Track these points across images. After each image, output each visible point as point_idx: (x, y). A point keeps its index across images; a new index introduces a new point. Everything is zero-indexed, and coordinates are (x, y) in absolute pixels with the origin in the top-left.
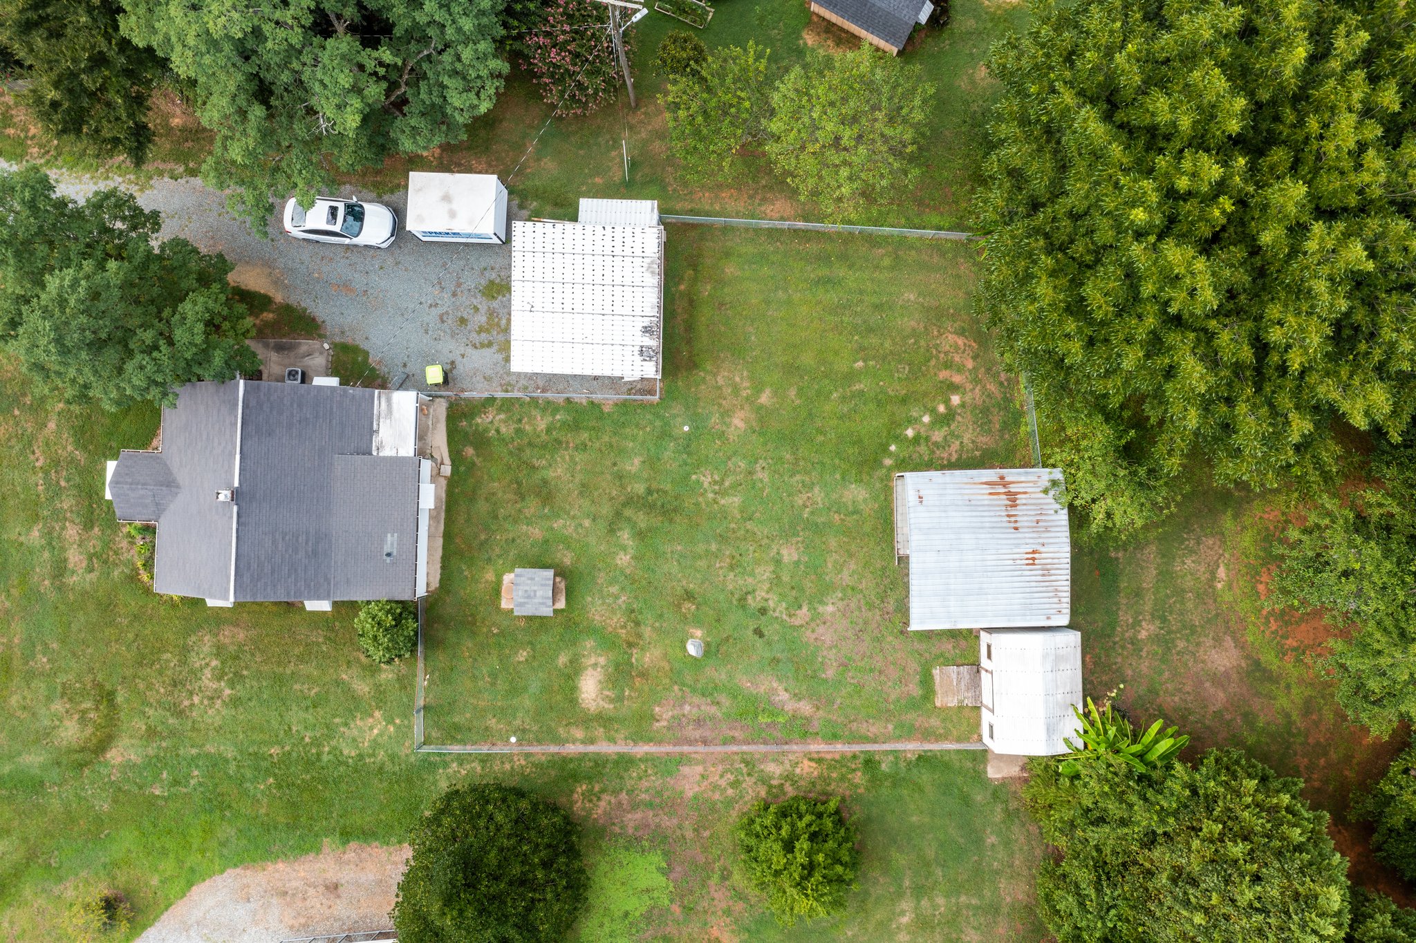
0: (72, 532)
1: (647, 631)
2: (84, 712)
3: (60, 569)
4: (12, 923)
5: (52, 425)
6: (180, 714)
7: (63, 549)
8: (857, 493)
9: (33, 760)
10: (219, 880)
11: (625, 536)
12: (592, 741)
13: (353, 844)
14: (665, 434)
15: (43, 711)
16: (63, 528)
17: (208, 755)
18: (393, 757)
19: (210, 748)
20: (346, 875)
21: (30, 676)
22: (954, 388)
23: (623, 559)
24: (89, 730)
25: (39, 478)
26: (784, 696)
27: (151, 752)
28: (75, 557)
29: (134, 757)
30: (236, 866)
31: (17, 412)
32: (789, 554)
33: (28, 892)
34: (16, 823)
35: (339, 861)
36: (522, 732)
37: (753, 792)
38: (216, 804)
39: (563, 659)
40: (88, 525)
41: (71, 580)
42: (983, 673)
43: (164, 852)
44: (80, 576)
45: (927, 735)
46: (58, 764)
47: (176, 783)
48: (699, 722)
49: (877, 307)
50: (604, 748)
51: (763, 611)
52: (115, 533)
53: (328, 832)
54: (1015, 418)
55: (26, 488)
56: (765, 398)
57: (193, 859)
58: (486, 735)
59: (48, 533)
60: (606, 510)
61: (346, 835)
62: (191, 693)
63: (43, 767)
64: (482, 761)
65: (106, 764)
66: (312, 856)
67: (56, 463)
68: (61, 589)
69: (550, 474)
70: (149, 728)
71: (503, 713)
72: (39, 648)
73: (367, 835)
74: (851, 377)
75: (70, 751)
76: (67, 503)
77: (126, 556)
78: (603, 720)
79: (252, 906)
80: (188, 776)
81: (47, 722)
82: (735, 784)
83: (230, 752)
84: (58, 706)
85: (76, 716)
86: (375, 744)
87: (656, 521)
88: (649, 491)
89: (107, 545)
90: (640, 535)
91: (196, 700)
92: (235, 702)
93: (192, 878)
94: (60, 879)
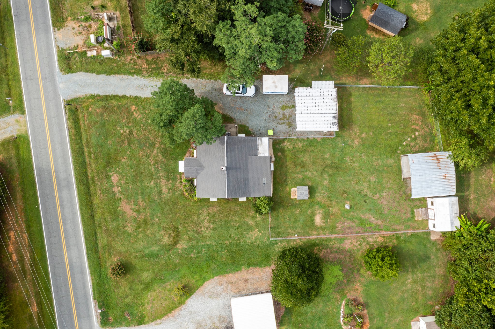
0: (163, 182)
1: (334, 203)
2: (170, 234)
3: (160, 193)
4: (151, 296)
5: (155, 152)
6: (198, 233)
7: (161, 187)
8: (391, 161)
9: (155, 249)
10: (212, 280)
11: (326, 176)
12: (319, 235)
13: (251, 268)
14: (336, 147)
15: (158, 234)
16: (161, 181)
17: (207, 245)
18: (261, 242)
19: (208, 242)
20: (250, 277)
21: (153, 224)
22: (417, 130)
23: (326, 183)
24: (171, 239)
25: (152, 167)
26: (373, 219)
27: (190, 244)
28: (164, 189)
29: (185, 246)
30: (217, 276)
31: (144, 148)
32: (372, 179)
33: (155, 287)
34: (151, 267)
35: (247, 273)
36: (299, 233)
37: (365, 247)
38: (210, 258)
39: (309, 212)
40: (168, 180)
41: (163, 196)
42: (429, 210)
43: (196, 273)
44: (166, 195)
45: (414, 228)
46: (163, 249)
47: (198, 253)
48: (349, 228)
49: (394, 108)
50: (323, 236)
51: (366, 195)
52: (176, 182)
53: (243, 265)
54: (434, 138)
55: (149, 170)
56: (363, 135)
57: (204, 275)
58: (288, 234)
59: (156, 183)
60: (320, 169)
61: (249, 265)
62: (201, 227)
63: (158, 251)
64: (288, 242)
65: (177, 249)
66: (239, 271)
67: (157, 162)
68: (161, 199)
69: (303, 159)
70: (189, 238)
71: (293, 228)
72: (155, 216)
73: (255, 265)
74: (387, 128)
75: (166, 245)
76: (161, 174)
77: (180, 188)
78: (322, 228)
79: (223, 287)
80: (202, 251)
81: (159, 238)
82: (360, 245)
83: (214, 243)
84: (162, 233)
85: (167, 235)
86: (256, 239)
87: (335, 171)
88: (332, 163)
89: (174, 185)
90: (330, 175)
91: (203, 229)
92: (214, 229)
93: (204, 280)
94: (165, 283)
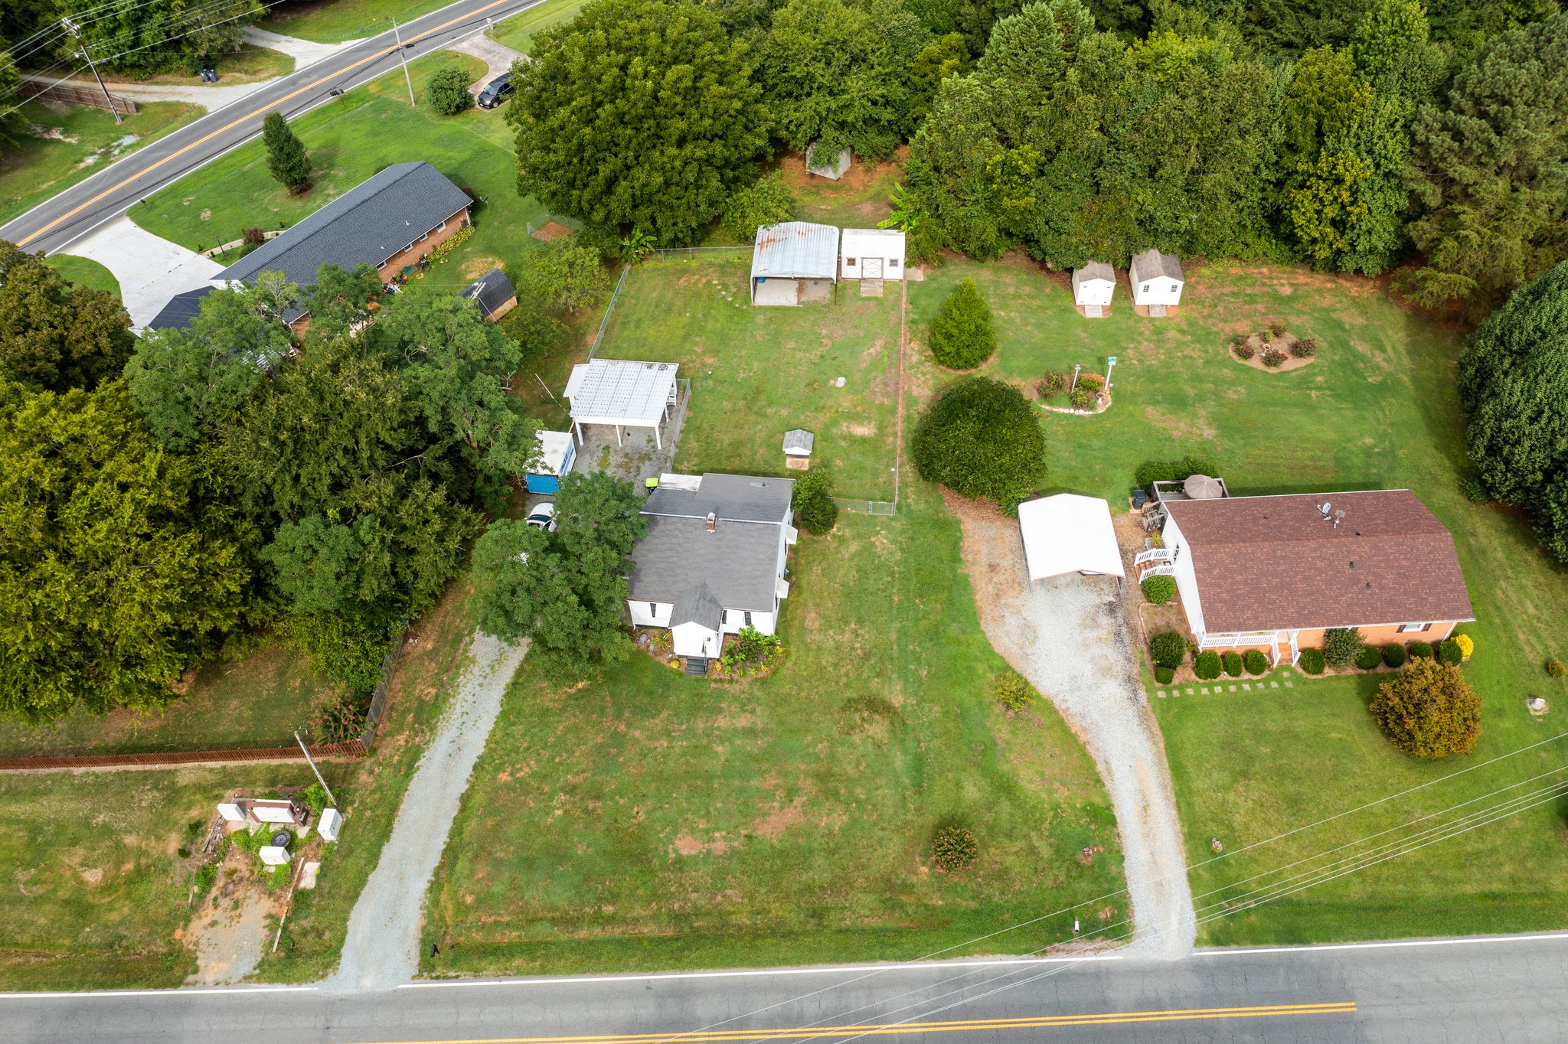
0: (722, 722)
1: (829, 403)
2: (863, 719)
3: (750, 732)
4: (1031, 781)
5: (637, 733)
6: (867, 656)
7: (735, 730)
8: (760, 319)
9: (900, 761)
10: (989, 634)
11: (769, 411)
12: (895, 435)
13: (962, 556)
14: (711, 391)
15: (861, 748)
16: (718, 728)
17: (899, 638)
18: (903, 532)
19: (893, 636)
20: (984, 559)
21: (832, 756)
22: (709, 282)
23: (784, 412)
24: (877, 717)
25: (677, 744)
26: (872, 350)
27: (895, 676)
28: (743, 722)
29: (898, 686)
30: (978, 624)
31: (621, 759)
32: (792, 345)
33: (1005, 768)
34: (950, 776)
35: (974, 563)
36: (888, 466)
37: (929, 367)
38: (935, 634)
39: (843, 444)
40: (721, 711)
41: (760, 725)
42: (866, 275)
43: (970, 669)
44: (760, 718)
45: (898, 300)
46: (902, 741)
47: (918, 660)
48: (886, 385)
49: (657, 306)
50: (900, 427)
51: (822, 357)
52: (728, 692)
53: (954, 570)
54: (729, 263)
55: (684, 754)
56: (699, 350)
57: (975, 651)
58: (891, 482)
59: (722, 740)
60: (752, 418)
61: (956, 559)
62: (853, 648)
63: (905, 752)
64: (907, 486)
65: (904, 707)
66: (971, 580)
67: (668, 733)
68: (766, 731)
69: (726, 442)
70: (878, 675)
71: (875, 474)
72: (810, 750)
73: (956, 546)
74: (693, 317)
75: (893, 732)
76: (700, 725)
77: (746, 686)
78: (881, 428)
79: (1007, 614)
80: (913, 652)
81: (870, 747)
82: (924, 374)
83: (896, 625)
84: (857, 738)
85: (866, 726)
86: (894, 542)
87: (763, 397)
88: (745, 398)
89: (736, 698)
90: (770, 404)
91: (857, 645)
92: (860, 621)
93: (987, 650)
94: (994, 743)
